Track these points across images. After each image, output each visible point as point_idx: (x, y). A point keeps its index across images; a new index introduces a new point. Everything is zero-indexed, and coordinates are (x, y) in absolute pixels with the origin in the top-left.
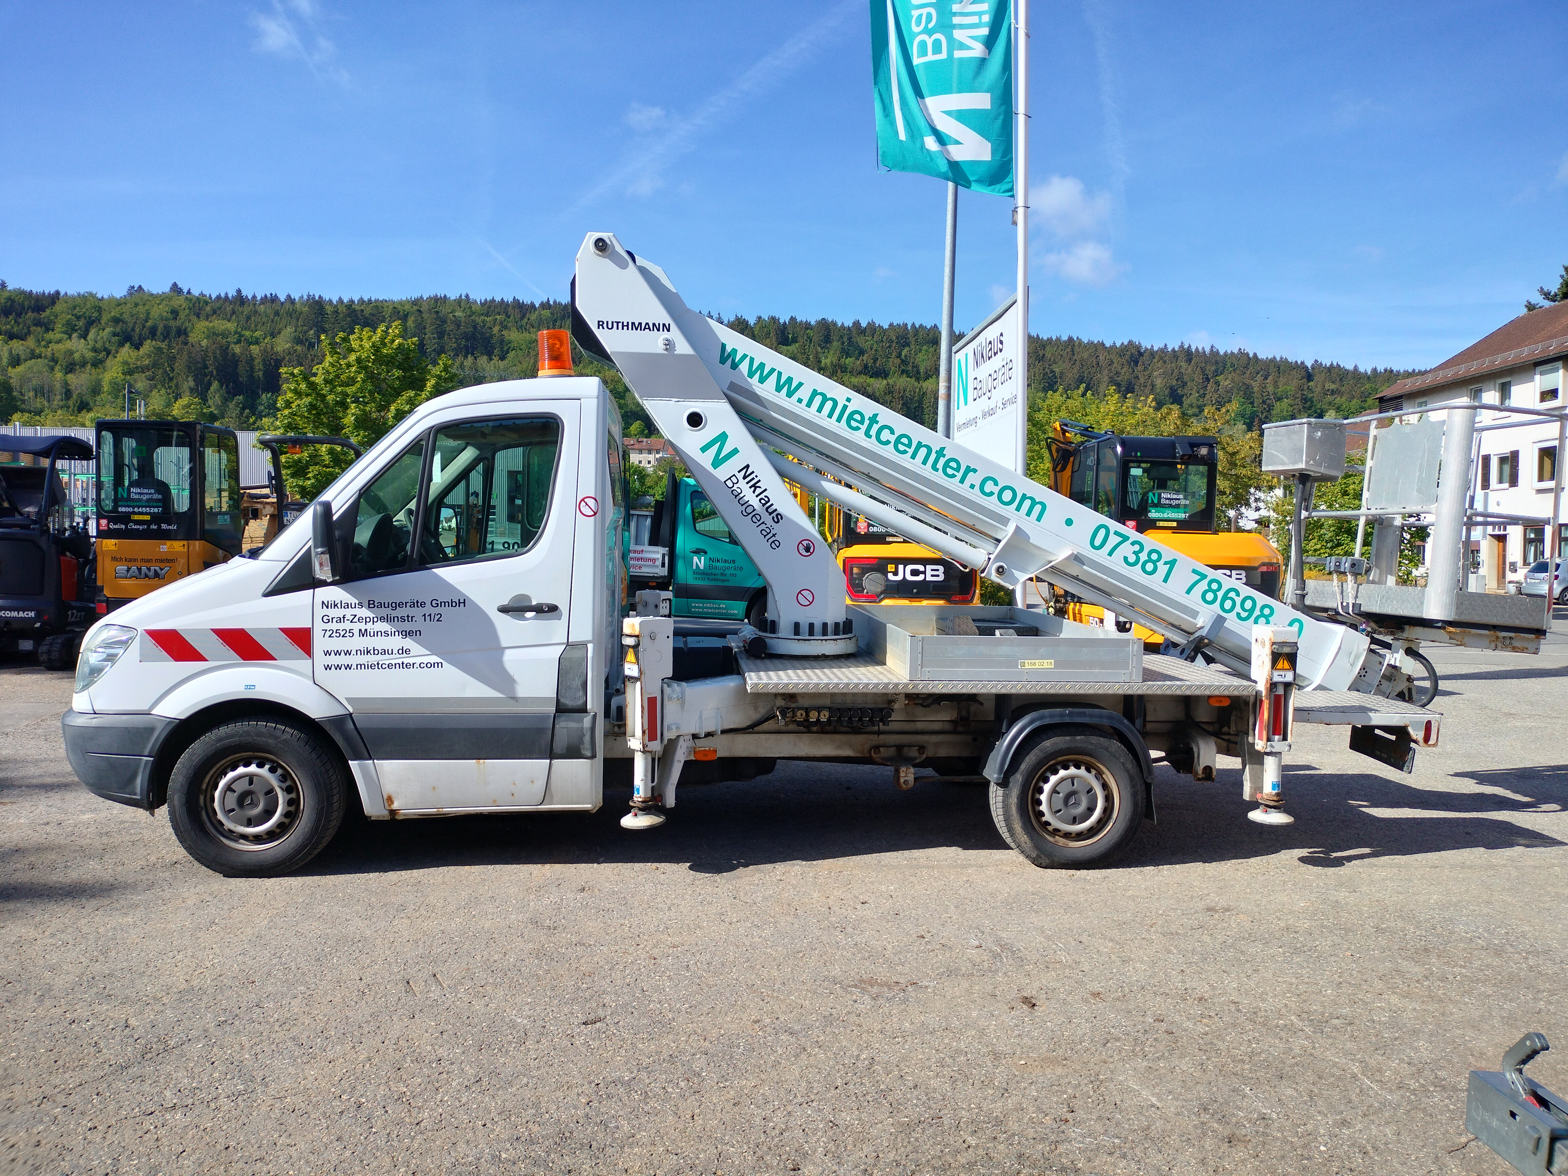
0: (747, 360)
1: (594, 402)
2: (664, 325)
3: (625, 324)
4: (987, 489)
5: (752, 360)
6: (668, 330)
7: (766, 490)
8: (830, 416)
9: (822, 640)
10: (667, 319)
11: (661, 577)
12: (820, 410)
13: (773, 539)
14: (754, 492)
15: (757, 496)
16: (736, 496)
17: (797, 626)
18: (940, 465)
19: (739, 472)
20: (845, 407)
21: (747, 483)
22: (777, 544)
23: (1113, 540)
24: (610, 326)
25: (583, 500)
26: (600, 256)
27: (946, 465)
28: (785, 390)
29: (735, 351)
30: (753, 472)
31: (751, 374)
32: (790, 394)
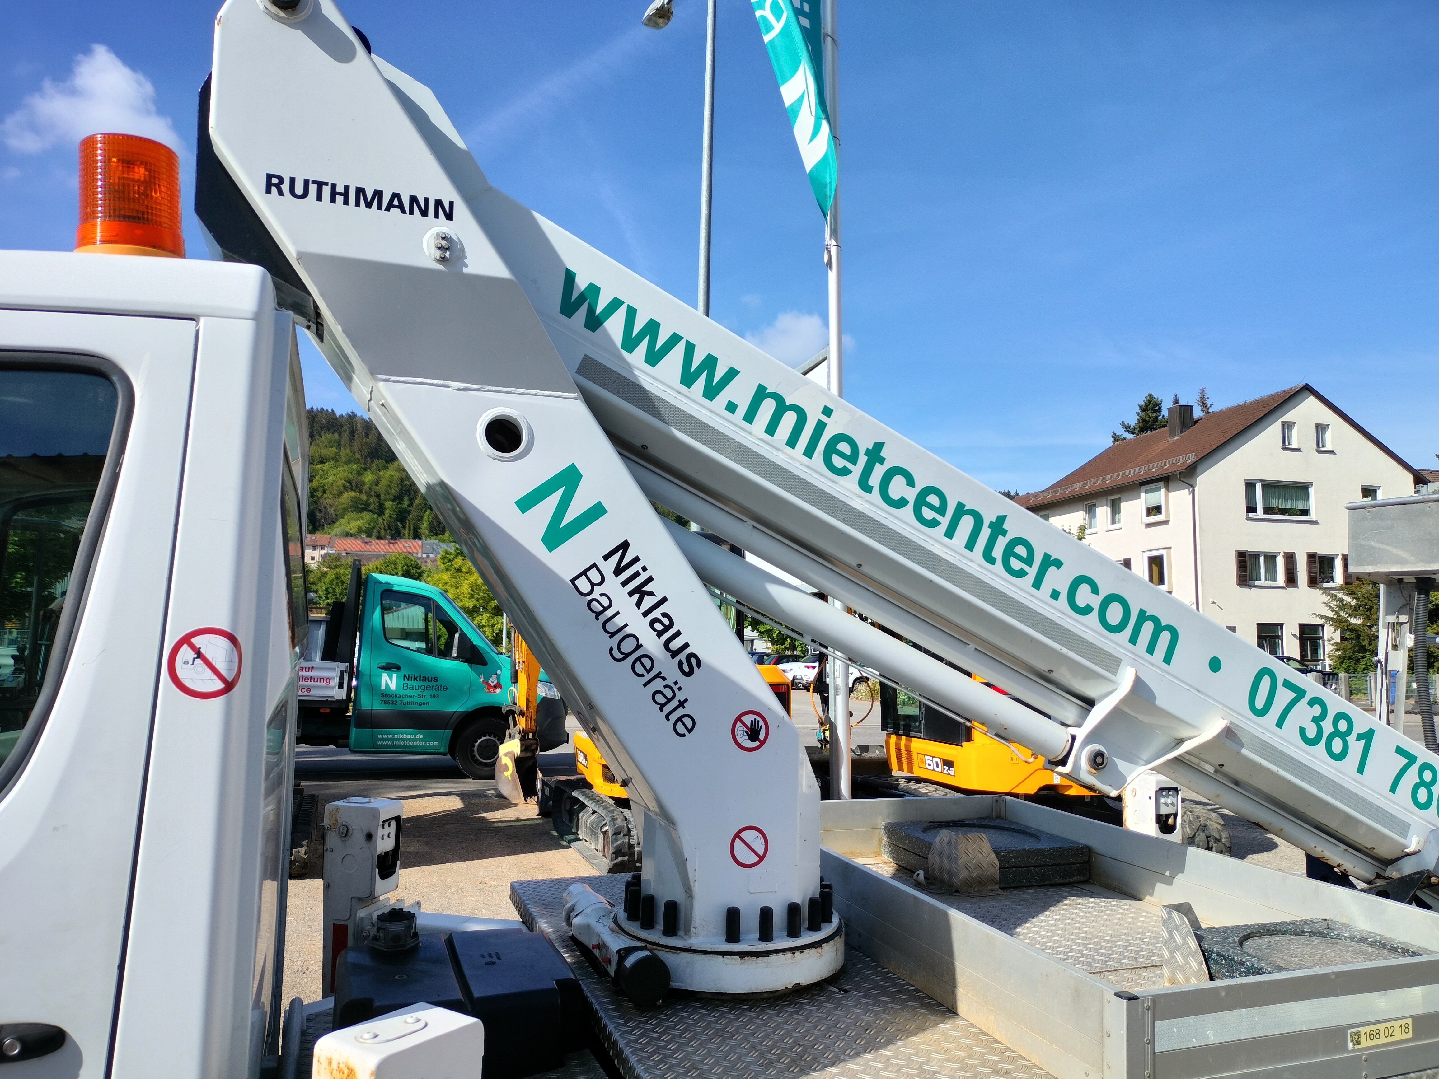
0: (621, 313)
1: (245, 330)
2: (439, 203)
3: (340, 189)
4: (1081, 602)
5: (632, 313)
6: (449, 217)
7: (664, 600)
8: (792, 442)
9: (793, 950)
10: (448, 193)
11: (338, 701)
12: (771, 429)
13: (680, 712)
14: (638, 604)
15: (645, 614)
16: (598, 615)
17: (733, 916)
18: (998, 552)
19: (606, 557)
20: (821, 427)
21: (624, 584)
22: (688, 722)
23: (1283, 696)
24: (299, 190)
25: (186, 640)
26: (279, 19)
27: (1009, 552)
28: (700, 383)
29: (594, 290)
30: (636, 560)
31: (630, 344)
32: (711, 392)
